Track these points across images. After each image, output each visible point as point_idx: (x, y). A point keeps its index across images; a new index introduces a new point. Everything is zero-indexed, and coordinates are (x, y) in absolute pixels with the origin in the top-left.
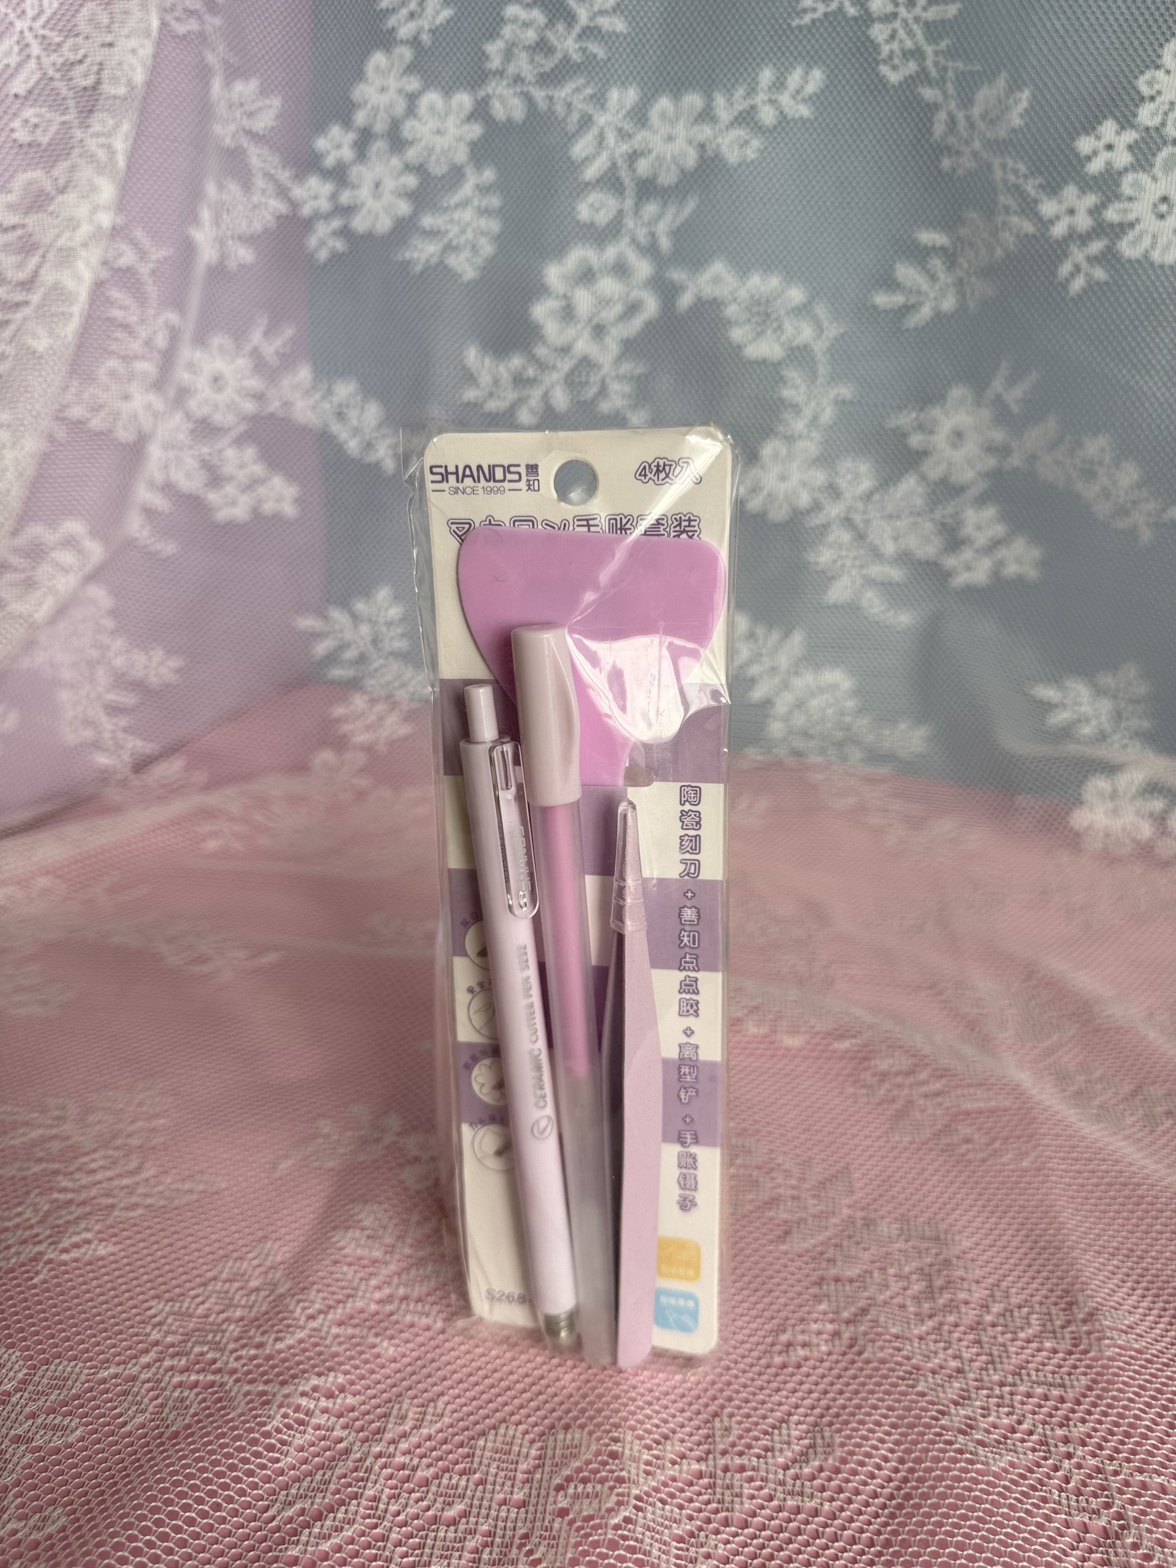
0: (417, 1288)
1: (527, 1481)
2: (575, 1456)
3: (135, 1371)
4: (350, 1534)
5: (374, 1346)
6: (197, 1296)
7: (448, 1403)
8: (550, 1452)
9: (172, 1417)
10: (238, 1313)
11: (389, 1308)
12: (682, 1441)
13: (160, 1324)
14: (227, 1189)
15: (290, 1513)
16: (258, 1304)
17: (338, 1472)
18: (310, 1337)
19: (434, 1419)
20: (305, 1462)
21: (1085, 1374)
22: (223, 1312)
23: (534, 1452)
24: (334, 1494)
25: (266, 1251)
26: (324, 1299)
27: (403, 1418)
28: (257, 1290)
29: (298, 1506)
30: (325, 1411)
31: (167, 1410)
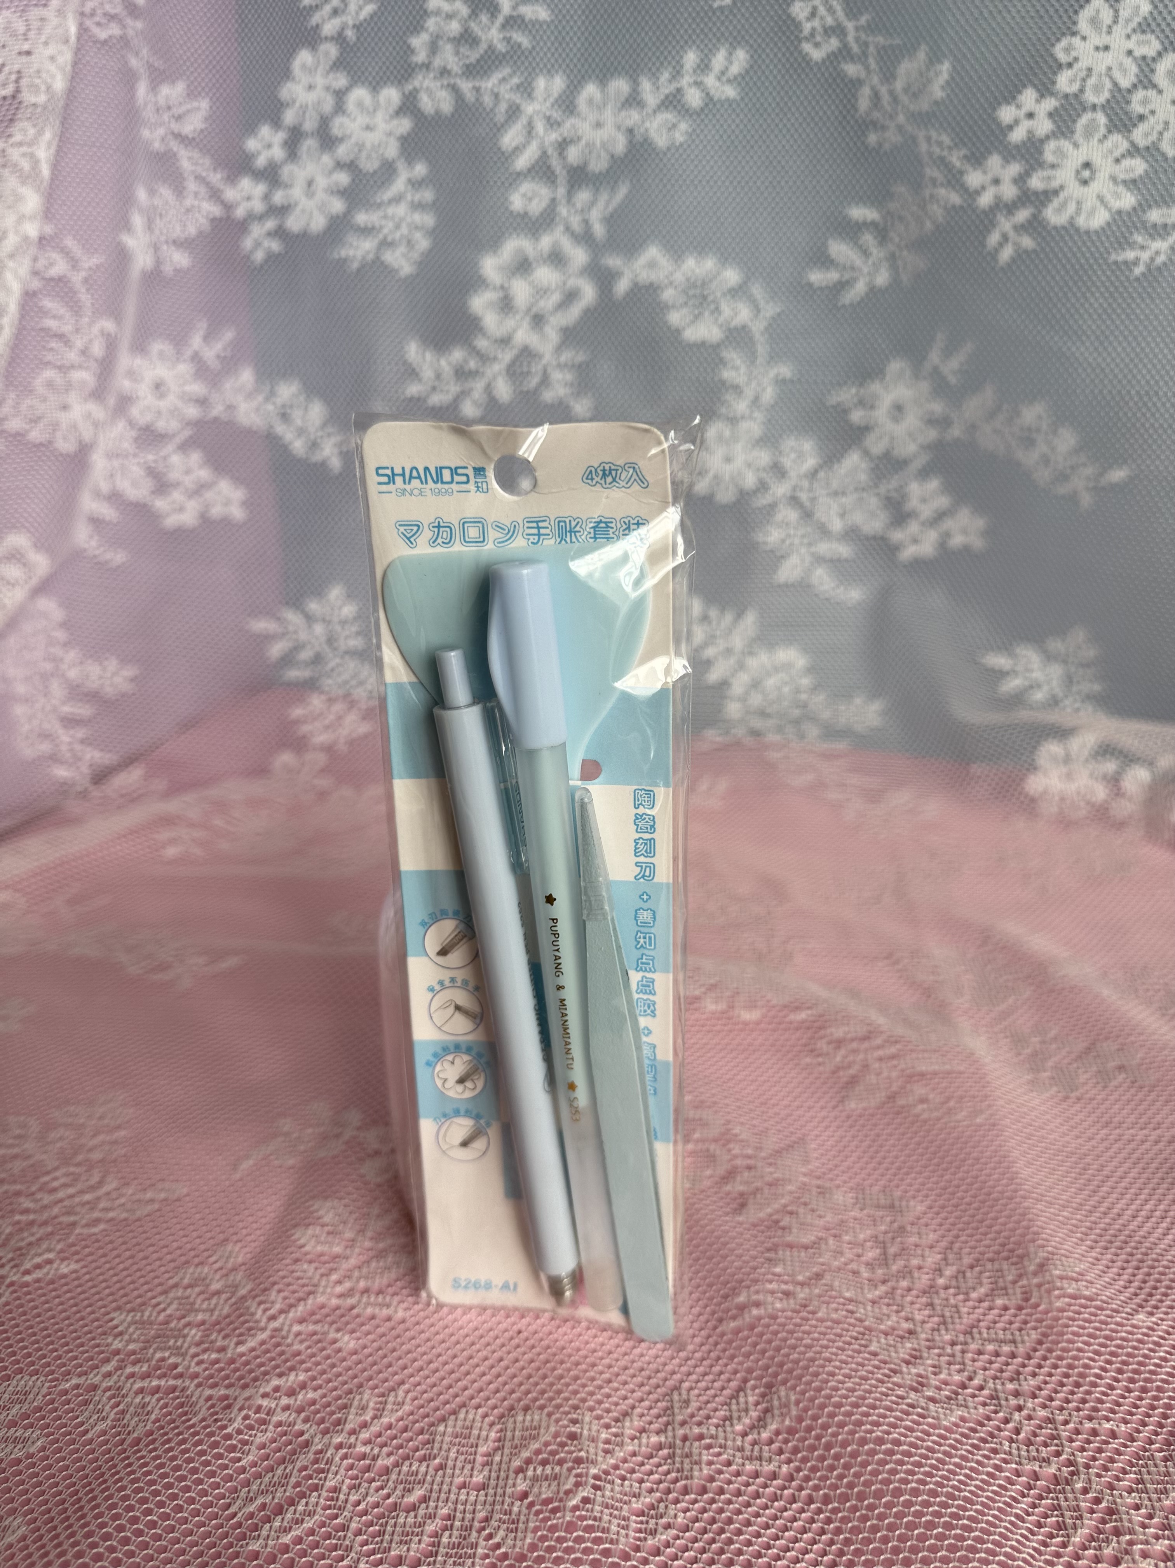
0: (377, 1281)
1: (487, 1464)
2: (535, 1438)
3: (97, 1380)
4: (310, 1525)
5: (335, 1341)
6: (158, 1304)
7: (408, 1392)
8: (509, 1434)
9: (133, 1423)
10: (200, 1317)
11: (350, 1301)
12: (642, 1415)
13: (121, 1334)
14: (187, 1195)
15: (251, 1508)
16: (219, 1307)
17: (299, 1464)
18: (272, 1337)
19: (395, 1407)
20: (267, 1457)
21: (1035, 1328)
22: (184, 1317)
23: (493, 1435)
24: (294, 1487)
25: (227, 1254)
26: (285, 1298)
27: (364, 1408)
28: (218, 1293)
29: (259, 1502)
30: (287, 1408)
31: (128, 1416)
